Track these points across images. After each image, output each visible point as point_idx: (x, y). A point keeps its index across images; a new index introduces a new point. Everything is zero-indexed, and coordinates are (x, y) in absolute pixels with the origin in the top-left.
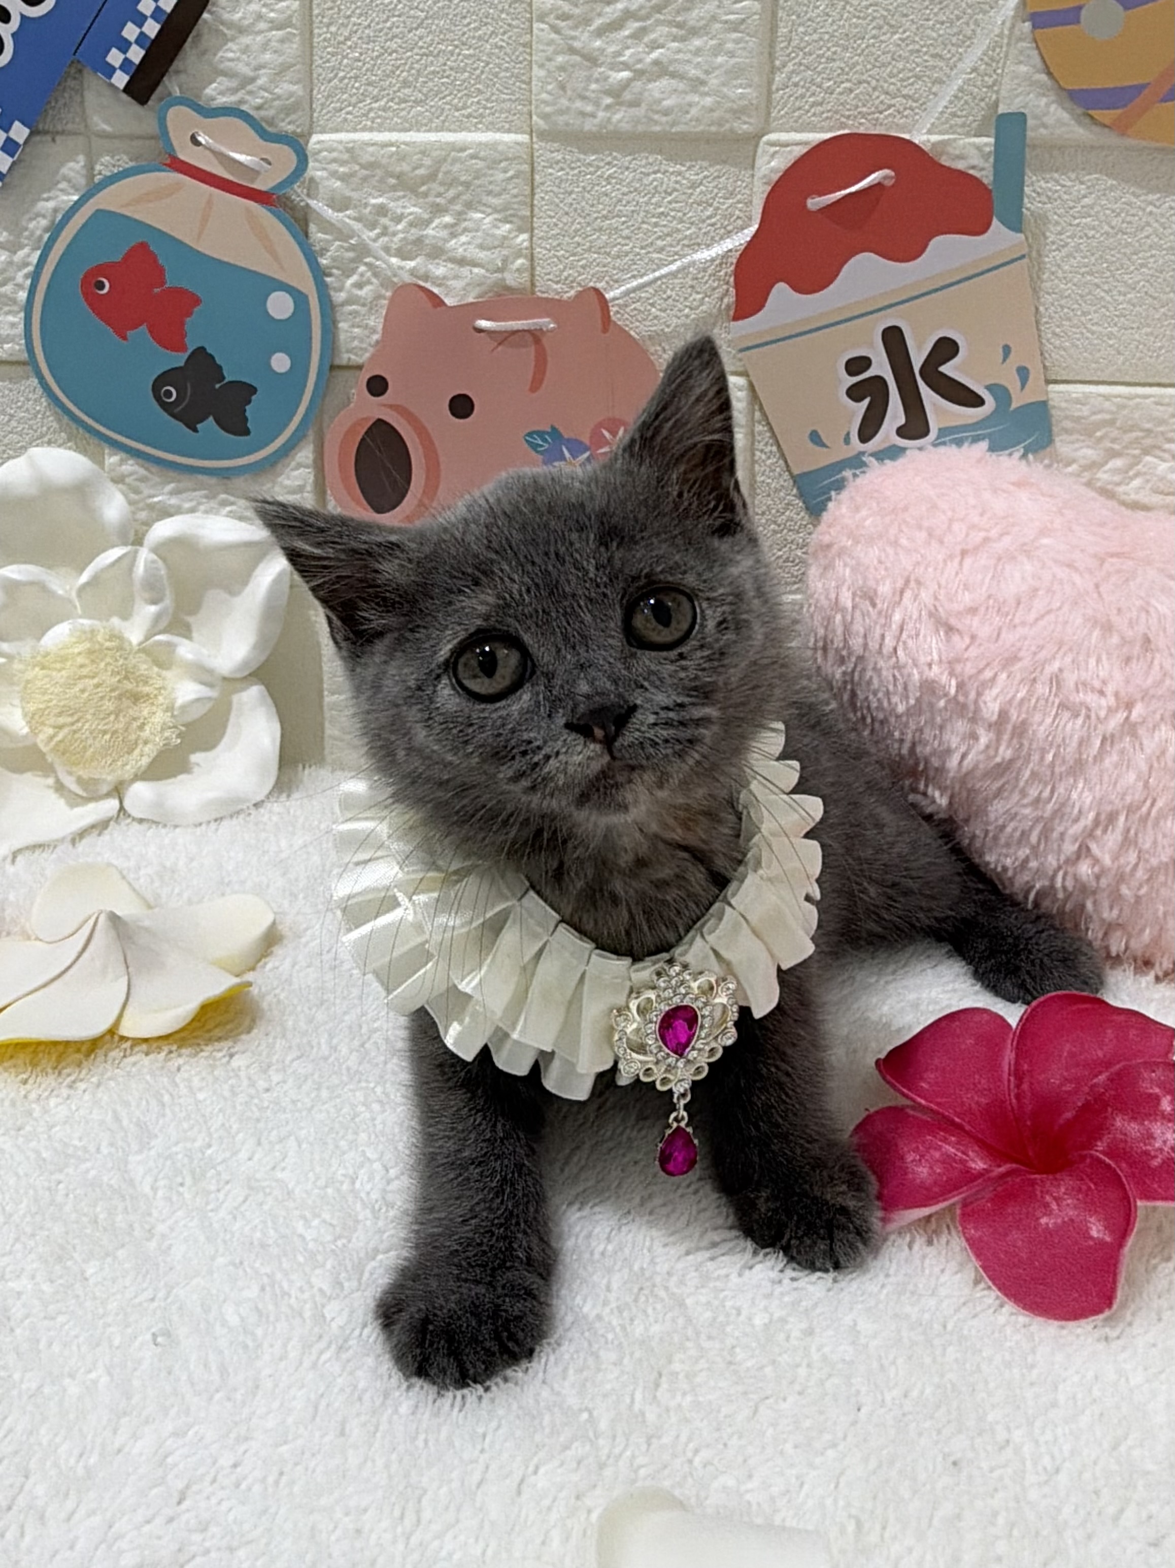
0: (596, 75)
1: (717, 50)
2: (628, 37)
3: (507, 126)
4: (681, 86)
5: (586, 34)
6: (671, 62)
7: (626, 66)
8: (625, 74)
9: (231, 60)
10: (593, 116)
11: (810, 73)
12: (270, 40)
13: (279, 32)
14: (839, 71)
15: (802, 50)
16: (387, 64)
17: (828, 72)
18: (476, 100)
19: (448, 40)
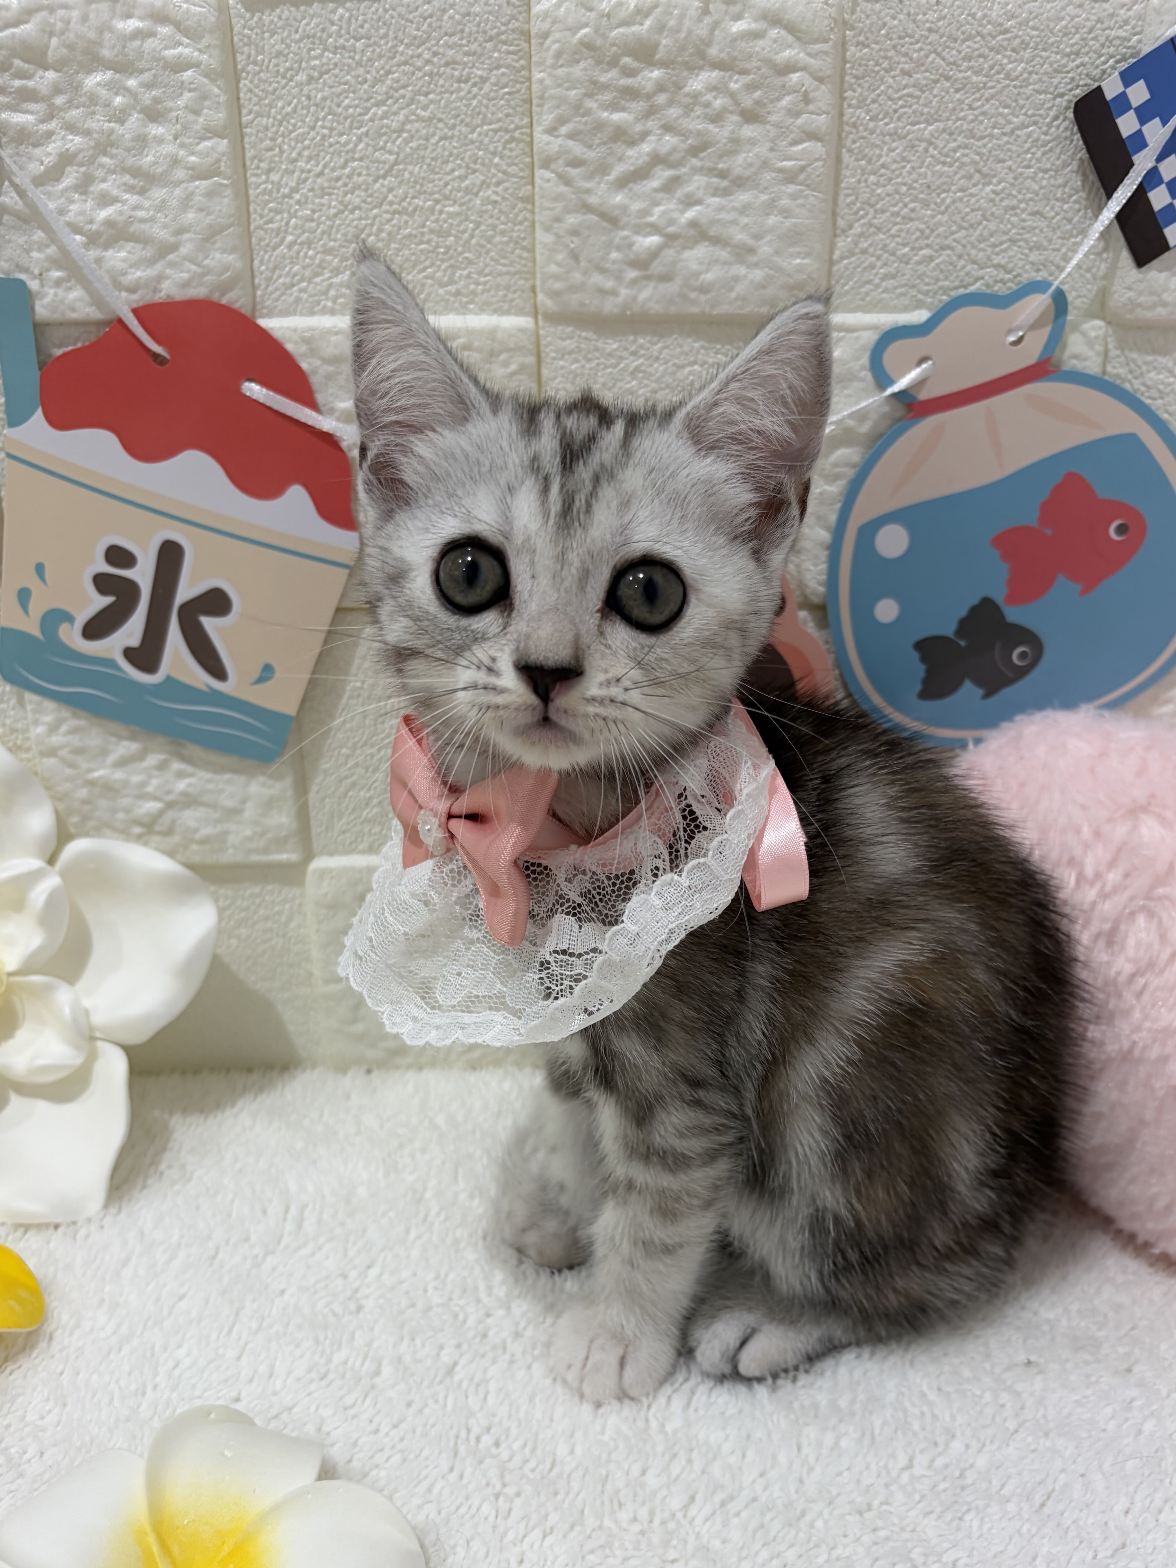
0: (617, 240)
1: (770, 207)
2: (656, 190)
3: (505, 306)
4: (724, 254)
5: (603, 186)
6: (713, 222)
7: (654, 229)
8: (653, 240)
9: (143, 221)
10: (614, 293)
11: (881, 236)
12: (192, 193)
13: (204, 182)
14: (918, 234)
15: (872, 206)
16: (349, 225)
17: (903, 234)
18: (465, 273)
19: (425, 192)
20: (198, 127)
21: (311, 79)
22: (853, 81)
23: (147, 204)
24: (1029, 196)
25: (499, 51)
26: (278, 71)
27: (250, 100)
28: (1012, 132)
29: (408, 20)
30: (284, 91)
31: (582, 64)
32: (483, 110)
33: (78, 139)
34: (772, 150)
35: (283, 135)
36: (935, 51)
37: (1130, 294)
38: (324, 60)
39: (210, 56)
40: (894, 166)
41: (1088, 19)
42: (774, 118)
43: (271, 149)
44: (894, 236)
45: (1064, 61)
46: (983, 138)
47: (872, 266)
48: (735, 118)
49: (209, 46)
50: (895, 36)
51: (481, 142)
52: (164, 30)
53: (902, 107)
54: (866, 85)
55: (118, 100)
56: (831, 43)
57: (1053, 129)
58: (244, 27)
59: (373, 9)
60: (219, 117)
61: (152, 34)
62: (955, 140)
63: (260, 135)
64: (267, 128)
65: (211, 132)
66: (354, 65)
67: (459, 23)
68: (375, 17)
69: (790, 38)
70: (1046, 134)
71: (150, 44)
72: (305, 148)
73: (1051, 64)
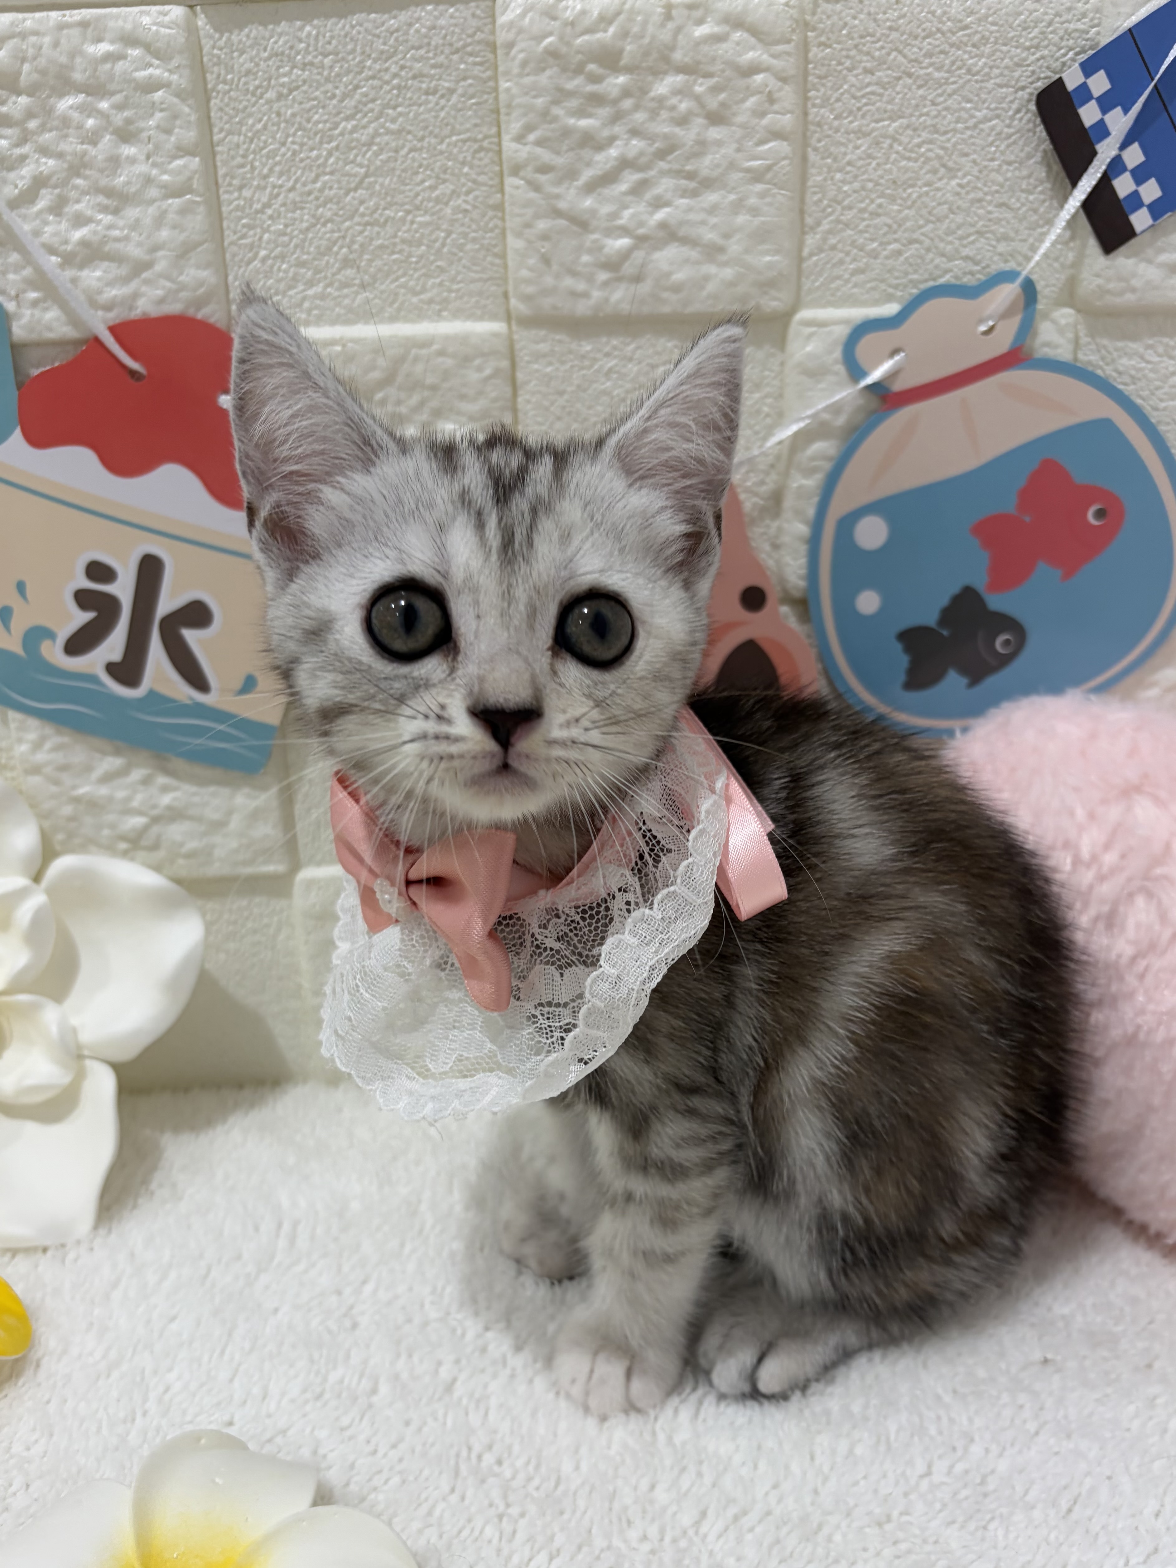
0: (588, 244)
1: (738, 206)
2: (625, 194)
3: (479, 312)
4: (694, 254)
5: (572, 191)
6: (681, 223)
7: (624, 231)
8: (623, 242)
9: (117, 240)
10: (586, 295)
11: (850, 232)
12: (165, 212)
13: (177, 200)
14: (886, 229)
15: (839, 203)
16: (321, 239)
17: (871, 230)
18: (438, 281)
19: (396, 203)
20: (169, 146)
21: (280, 97)
22: (816, 81)
23: (121, 223)
24: (995, 188)
25: (465, 63)
26: (248, 90)
27: (221, 118)
28: (975, 126)
29: (374, 35)
30: (254, 109)
31: (548, 73)
32: (452, 121)
33: (51, 162)
34: (738, 150)
35: (254, 152)
36: (896, 50)
37: (1100, 281)
38: (293, 77)
39: (180, 76)
40: (860, 163)
41: (1046, 13)
42: (740, 119)
43: (242, 166)
44: (861, 232)
45: (1024, 55)
46: (946, 133)
47: (841, 262)
48: (700, 121)
49: (178, 67)
50: (856, 35)
51: (451, 153)
52: (135, 52)
53: (866, 104)
54: (829, 84)
55: (90, 122)
56: (793, 44)
57: (1016, 122)
58: (213, 47)
59: (340, 25)
60: (190, 135)
61: (122, 57)
62: (919, 136)
63: (232, 153)
64: (238, 146)
65: (182, 151)
66: (322, 81)
67: (426, 36)
68: (342, 33)
69: (753, 40)
70: (1009, 126)
71: (120, 66)
72: (276, 164)
73: (1011, 58)
